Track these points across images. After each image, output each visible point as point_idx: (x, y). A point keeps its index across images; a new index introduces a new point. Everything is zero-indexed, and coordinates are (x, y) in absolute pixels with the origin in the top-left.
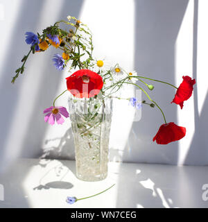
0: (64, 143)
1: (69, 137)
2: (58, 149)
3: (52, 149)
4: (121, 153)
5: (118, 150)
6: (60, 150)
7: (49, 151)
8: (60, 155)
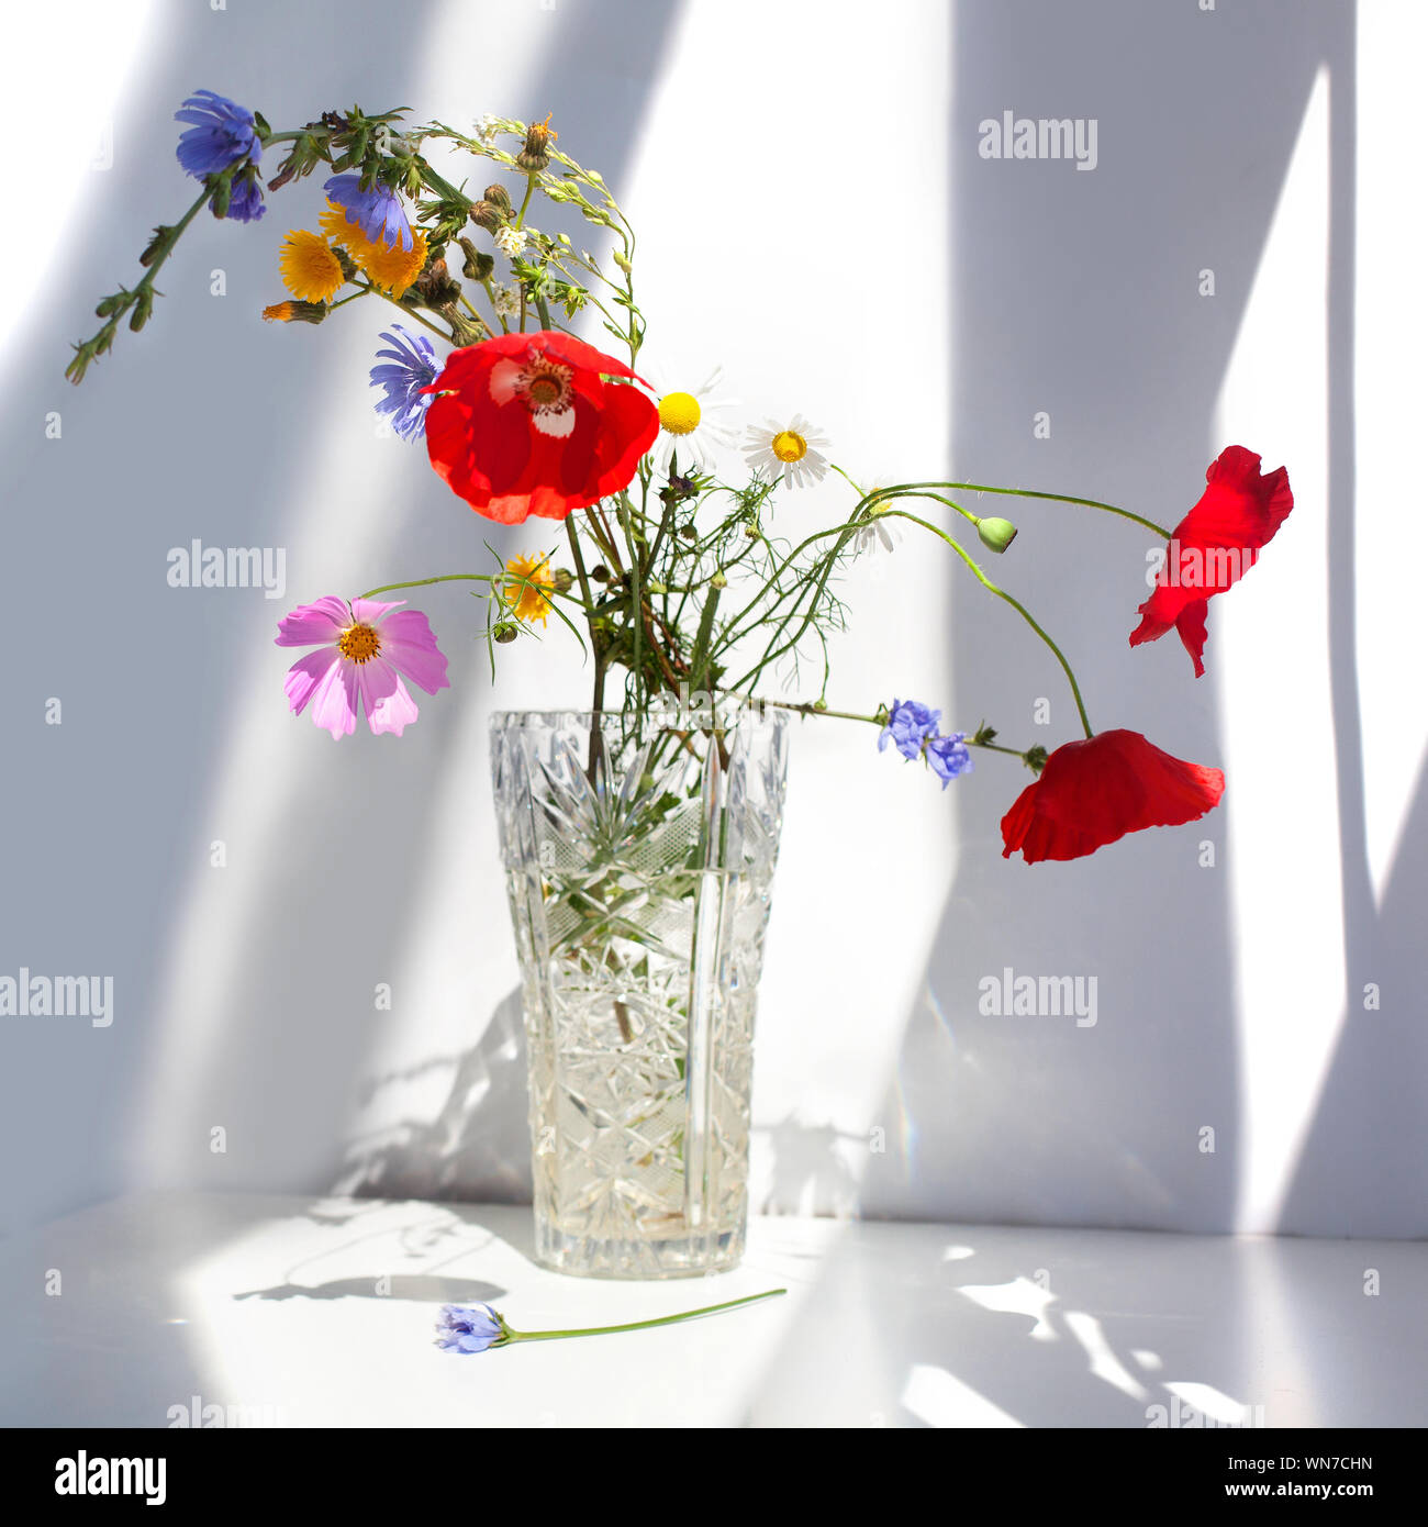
0: (477, 1093)
1: (510, 1051)
2: (437, 1132)
3: (403, 1138)
4: (850, 1154)
5: (829, 1133)
6: (452, 1145)
7: (379, 1155)
8: (449, 1175)
